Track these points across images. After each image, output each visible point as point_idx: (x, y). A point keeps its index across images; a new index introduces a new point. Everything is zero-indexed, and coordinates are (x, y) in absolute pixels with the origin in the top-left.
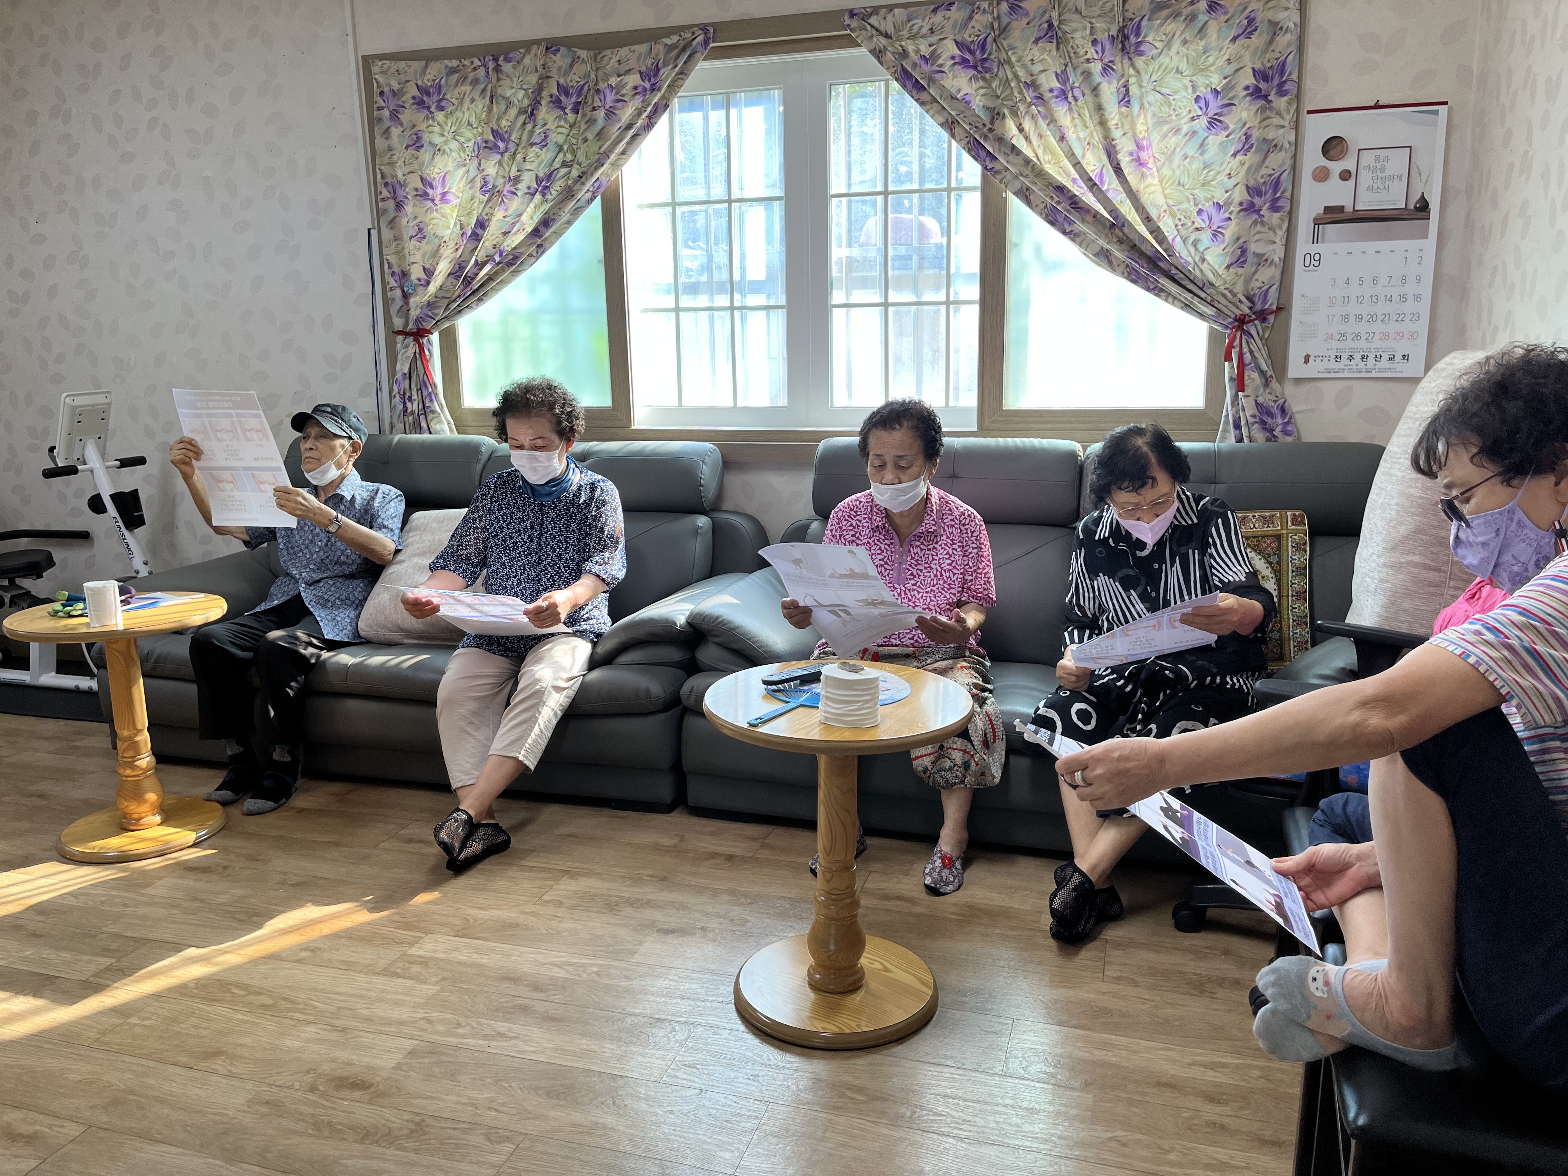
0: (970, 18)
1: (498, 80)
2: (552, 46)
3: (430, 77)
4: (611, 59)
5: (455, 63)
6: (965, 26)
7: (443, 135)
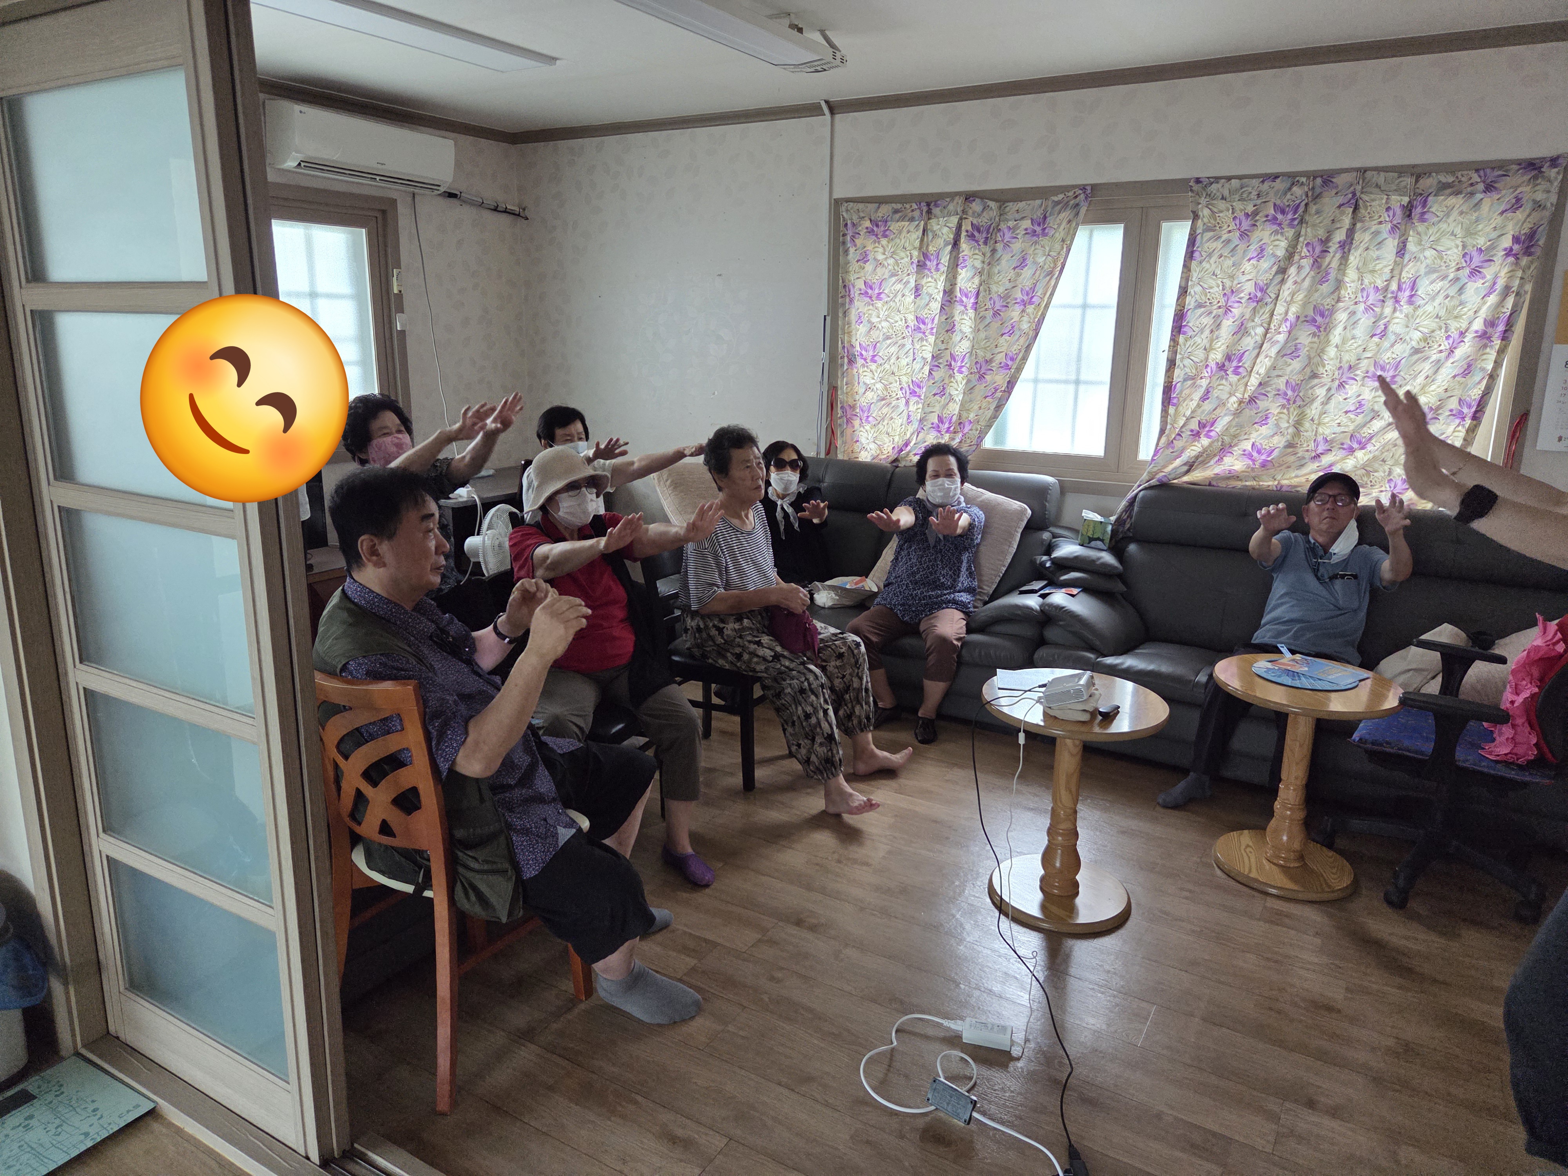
0: (1291, 188)
1: (929, 219)
2: (969, 197)
3: (881, 215)
5: (899, 206)
6: (1285, 193)
7: (884, 254)
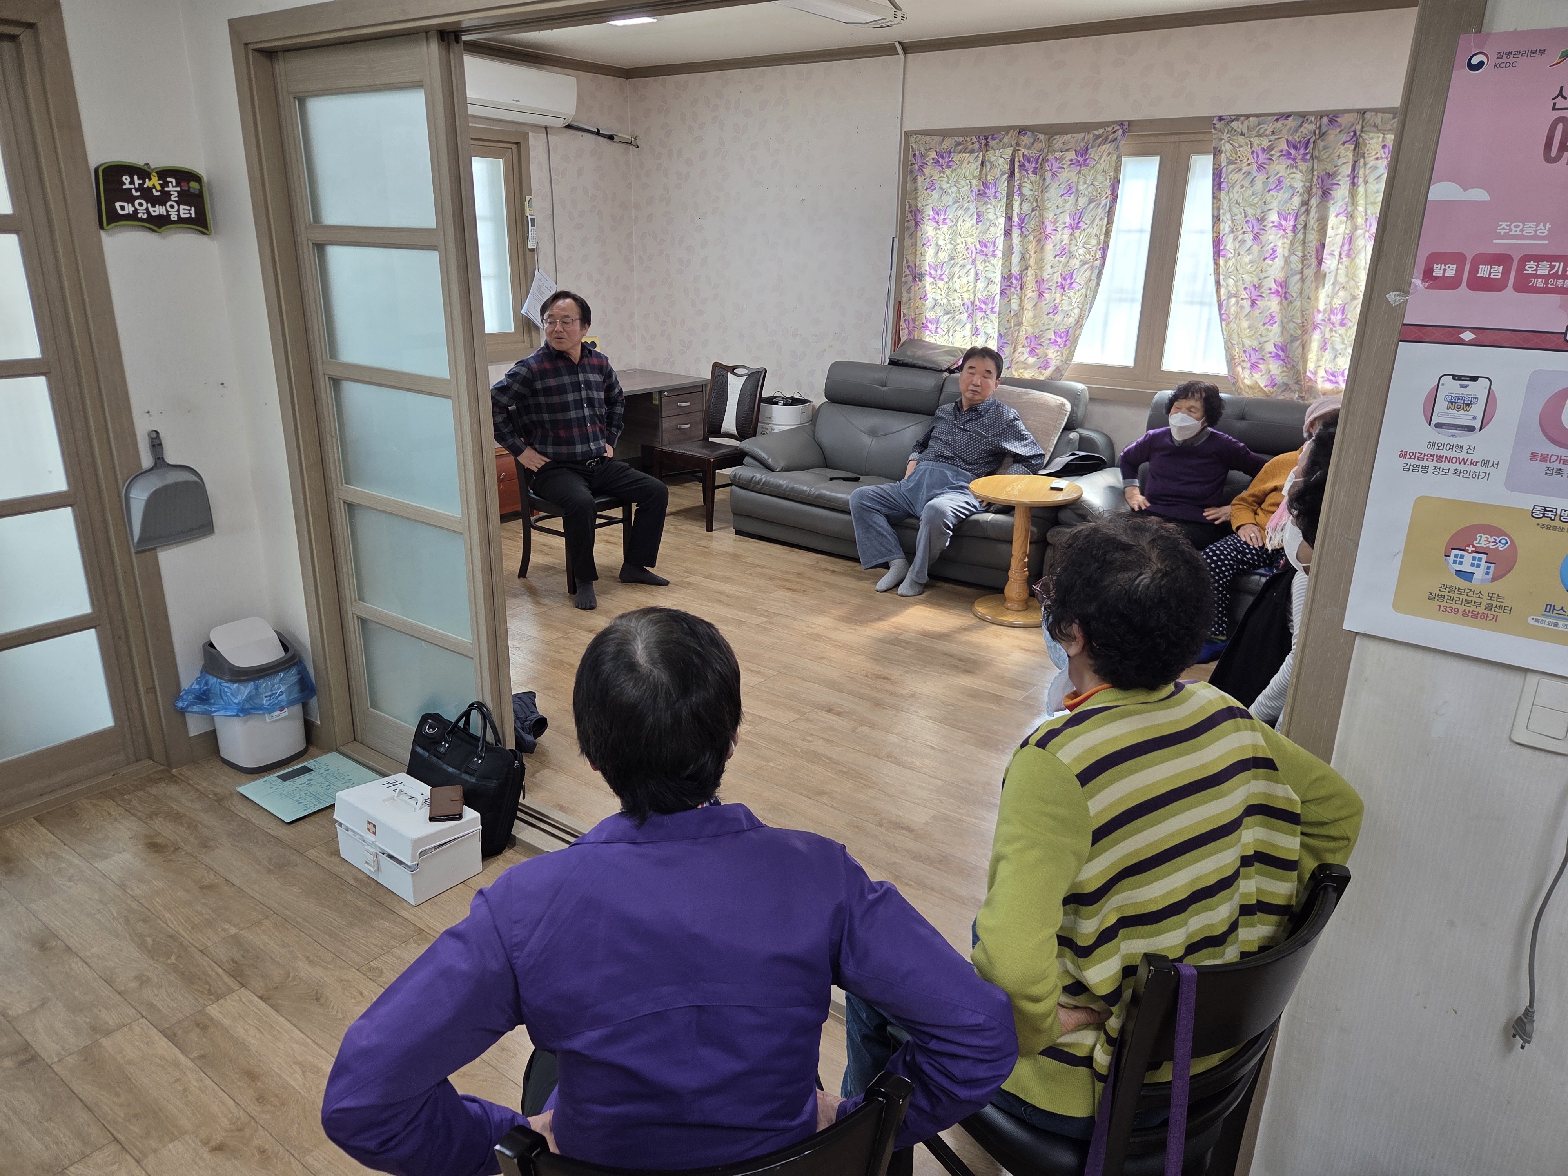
0: (1301, 126)
1: (987, 151)
2: (1022, 130)
3: (945, 147)
4: (1059, 141)
5: (961, 139)
6: (1296, 131)
7: (948, 183)
